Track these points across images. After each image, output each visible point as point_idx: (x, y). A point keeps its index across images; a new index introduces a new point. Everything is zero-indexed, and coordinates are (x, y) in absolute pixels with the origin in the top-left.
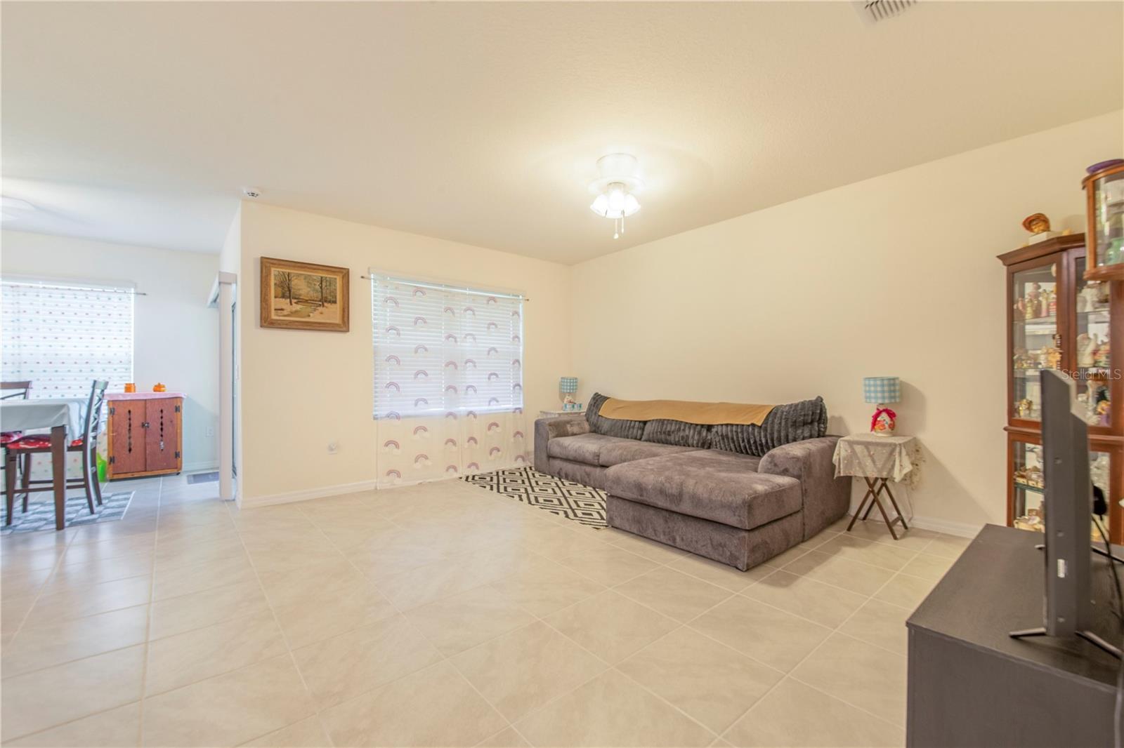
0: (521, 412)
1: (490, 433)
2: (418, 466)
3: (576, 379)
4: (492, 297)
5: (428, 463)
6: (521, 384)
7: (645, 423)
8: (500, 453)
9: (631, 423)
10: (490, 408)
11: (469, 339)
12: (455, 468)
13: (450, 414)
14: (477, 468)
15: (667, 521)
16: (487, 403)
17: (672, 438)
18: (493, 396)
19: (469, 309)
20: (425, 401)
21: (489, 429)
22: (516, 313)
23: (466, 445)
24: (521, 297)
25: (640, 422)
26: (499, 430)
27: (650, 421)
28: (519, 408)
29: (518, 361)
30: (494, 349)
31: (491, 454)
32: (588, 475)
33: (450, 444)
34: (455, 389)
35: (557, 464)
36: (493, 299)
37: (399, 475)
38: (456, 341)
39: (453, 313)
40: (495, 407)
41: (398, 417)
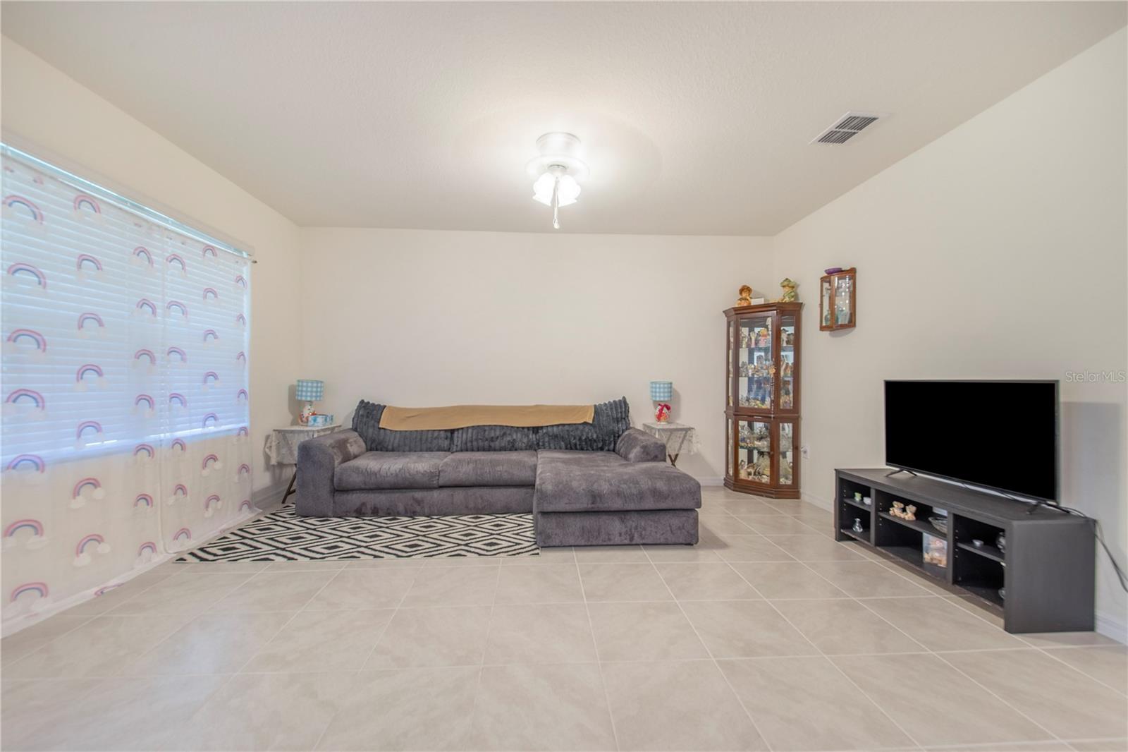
0: (246, 434)
1: (205, 472)
2: (85, 559)
3: (322, 382)
4: (209, 246)
5: (104, 548)
6: (247, 390)
7: (452, 431)
8: (220, 502)
9: (433, 434)
10: (206, 430)
11: (176, 312)
12: (151, 546)
13: (142, 447)
14: (189, 536)
15: (623, 522)
16: (201, 424)
17: (497, 444)
18: (209, 410)
19: (175, 258)
20: (97, 427)
21: (205, 466)
22: (240, 279)
23: (171, 500)
24: (245, 255)
25: (446, 431)
26: (218, 465)
27: (458, 430)
28: (244, 429)
29: (242, 354)
30: (212, 332)
31: (207, 507)
32: (419, 502)
33: (143, 502)
34: (150, 401)
35: (355, 499)
36: (212, 249)
37: (42, 590)
38: (154, 312)
39: (150, 261)
40: (212, 429)
41: (39, 465)
